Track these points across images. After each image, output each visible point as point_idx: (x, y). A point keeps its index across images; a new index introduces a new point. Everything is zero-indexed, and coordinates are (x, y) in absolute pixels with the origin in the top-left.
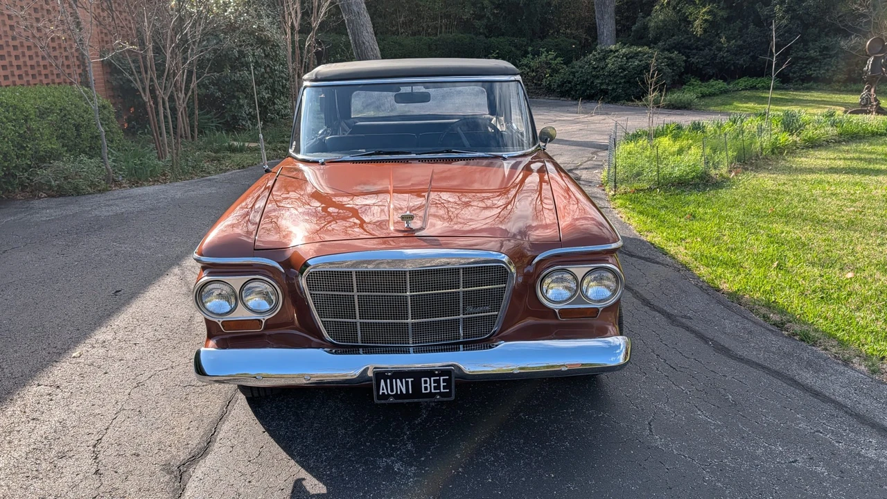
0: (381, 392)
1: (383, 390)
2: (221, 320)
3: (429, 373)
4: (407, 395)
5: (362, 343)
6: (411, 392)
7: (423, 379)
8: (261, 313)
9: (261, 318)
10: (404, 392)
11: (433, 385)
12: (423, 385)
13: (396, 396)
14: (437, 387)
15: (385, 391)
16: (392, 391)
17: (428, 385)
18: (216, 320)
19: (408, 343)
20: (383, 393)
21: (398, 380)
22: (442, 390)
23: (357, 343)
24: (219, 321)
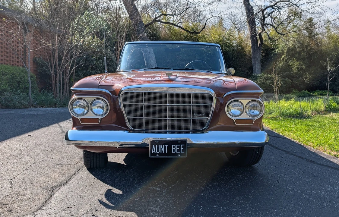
0: (153, 151)
1: (154, 150)
2: (80, 118)
3: (176, 142)
4: (165, 154)
5: (145, 129)
6: (166, 152)
7: (173, 145)
8: (99, 115)
9: (99, 118)
10: (164, 152)
11: (177, 149)
12: (173, 149)
13: (160, 154)
14: (179, 150)
15: (155, 151)
16: (158, 151)
17: (175, 149)
18: (78, 118)
19: (167, 130)
20: (154, 152)
21: (161, 145)
22: (181, 152)
23: (143, 129)
24: (79, 118)
